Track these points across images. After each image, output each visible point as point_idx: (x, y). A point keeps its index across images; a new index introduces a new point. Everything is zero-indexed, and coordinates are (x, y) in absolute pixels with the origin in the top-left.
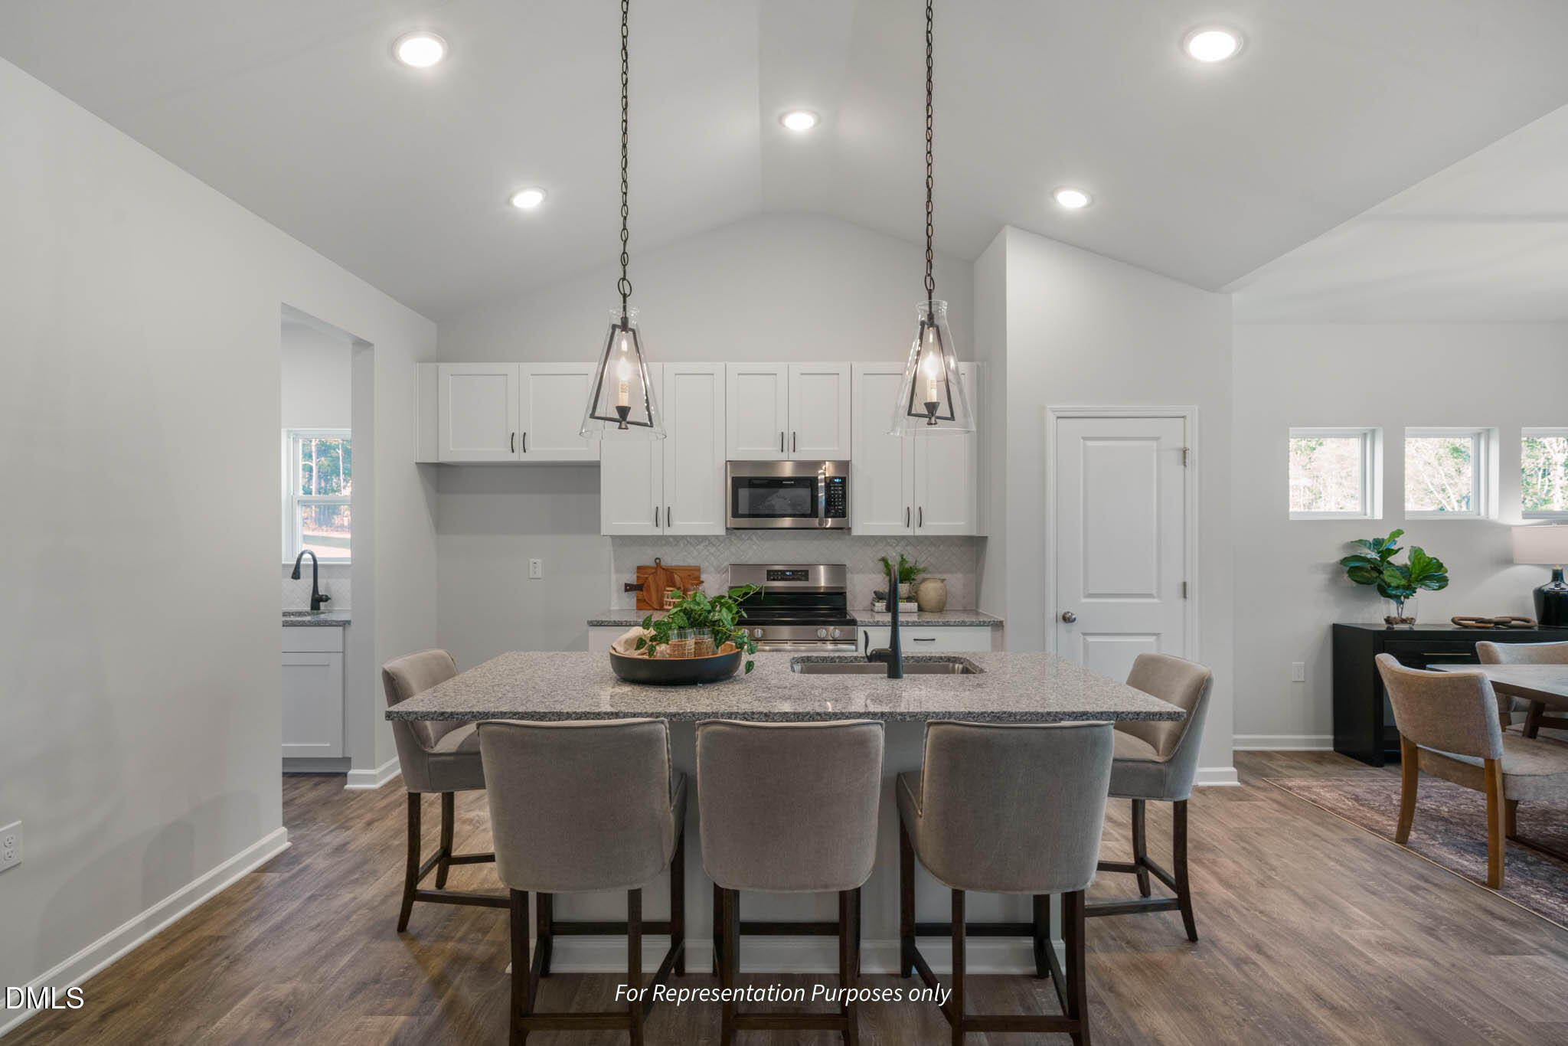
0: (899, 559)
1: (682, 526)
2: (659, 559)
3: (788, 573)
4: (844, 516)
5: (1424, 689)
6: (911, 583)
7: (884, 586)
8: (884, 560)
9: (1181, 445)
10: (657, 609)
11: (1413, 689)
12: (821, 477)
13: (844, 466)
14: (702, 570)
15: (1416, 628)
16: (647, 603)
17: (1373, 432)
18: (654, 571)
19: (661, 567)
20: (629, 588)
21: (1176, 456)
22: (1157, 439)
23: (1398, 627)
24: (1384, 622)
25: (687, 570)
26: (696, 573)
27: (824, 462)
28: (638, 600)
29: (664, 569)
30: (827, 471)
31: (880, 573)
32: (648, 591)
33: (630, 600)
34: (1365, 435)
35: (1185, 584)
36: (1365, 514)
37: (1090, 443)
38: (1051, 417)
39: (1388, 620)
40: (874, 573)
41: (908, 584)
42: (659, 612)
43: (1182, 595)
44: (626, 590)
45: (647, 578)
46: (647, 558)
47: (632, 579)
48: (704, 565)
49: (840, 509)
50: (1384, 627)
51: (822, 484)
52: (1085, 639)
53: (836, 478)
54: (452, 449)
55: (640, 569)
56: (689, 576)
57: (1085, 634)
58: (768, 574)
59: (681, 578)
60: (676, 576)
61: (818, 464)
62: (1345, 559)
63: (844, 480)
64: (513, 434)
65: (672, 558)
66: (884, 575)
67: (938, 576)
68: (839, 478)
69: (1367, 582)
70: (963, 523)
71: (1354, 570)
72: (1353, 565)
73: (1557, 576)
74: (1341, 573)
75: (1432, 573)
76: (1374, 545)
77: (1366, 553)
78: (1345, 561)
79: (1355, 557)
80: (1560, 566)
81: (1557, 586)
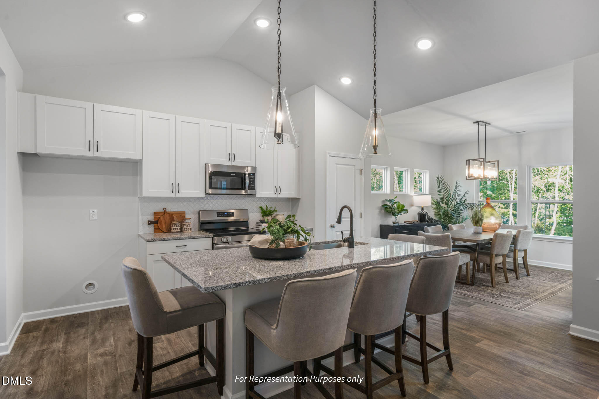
0: (265, 207)
1: (185, 193)
2: (165, 208)
3: (225, 214)
4: (254, 189)
5: (435, 239)
6: (272, 216)
7: (261, 218)
8: (261, 207)
9: (360, 168)
10: (165, 232)
11: (432, 240)
12: (247, 173)
13: (254, 169)
14: (186, 213)
15: (399, 225)
16: (161, 230)
17: (387, 168)
18: (163, 214)
19: (166, 212)
20: (150, 223)
21: (359, 172)
22: (354, 166)
23: (396, 224)
24: (392, 223)
25: (180, 213)
26: (183, 215)
27: (247, 167)
28: (155, 228)
29: (168, 213)
30: (249, 170)
31: (259, 212)
32: (161, 224)
33: (151, 228)
34: (385, 169)
35: (361, 213)
36: (385, 192)
37: (338, 166)
38: (328, 156)
39: (394, 223)
40: (257, 213)
41: (271, 217)
42: (166, 233)
43: (360, 217)
44: (149, 224)
45: (159, 218)
46: (159, 208)
47: (152, 218)
48: (187, 211)
49: (253, 186)
50: (392, 225)
51: (247, 176)
52: (336, 233)
53: (251, 173)
54: (46, 146)
55: (155, 213)
56: (180, 216)
57: (336, 231)
58: (217, 214)
59: (176, 217)
60: (174, 216)
61: (244, 167)
62: (383, 205)
63: (254, 174)
64: (90, 141)
65: (172, 208)
66: (261, 213)
67: (282, 213)
68: (253, 174)
69: (389, 212)
70: (293, 193)
71: (386, 208)
72: (385, 207)
73: (422, 209)
74: (382, 209)
75: (404, 209)
76: (390, 201)
77: (388, 203)
78: (383, 206)
79: (385, 204)
80: (423, 206)
81: (422, 212)
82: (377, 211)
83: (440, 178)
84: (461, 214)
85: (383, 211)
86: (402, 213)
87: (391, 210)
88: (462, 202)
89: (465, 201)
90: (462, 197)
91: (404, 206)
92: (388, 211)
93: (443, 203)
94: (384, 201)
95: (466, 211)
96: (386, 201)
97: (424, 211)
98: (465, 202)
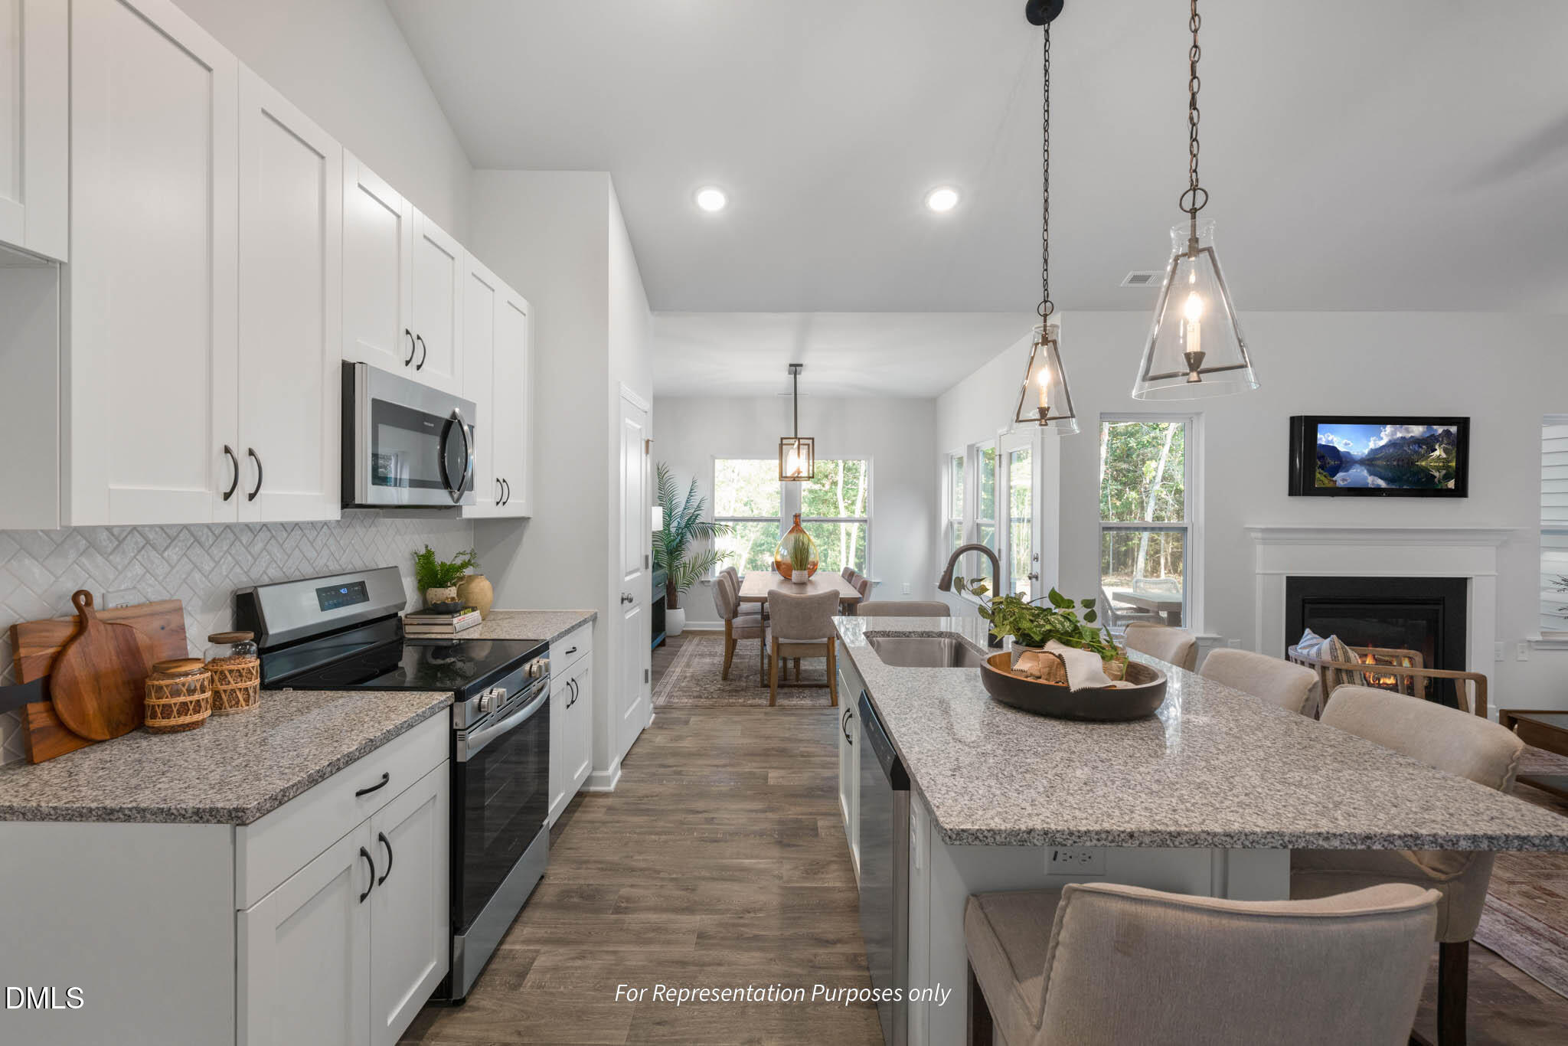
3: (343, 592)
16: (71, 733)
18: (73, 629)
19: (93, 618)
21: (644, 446)
25: (157, 614)
26: (176, 619)
35: (647, 557)
56: (163, 628)
58: (318, 597)
70: (523, 501)
88: (691, 523)
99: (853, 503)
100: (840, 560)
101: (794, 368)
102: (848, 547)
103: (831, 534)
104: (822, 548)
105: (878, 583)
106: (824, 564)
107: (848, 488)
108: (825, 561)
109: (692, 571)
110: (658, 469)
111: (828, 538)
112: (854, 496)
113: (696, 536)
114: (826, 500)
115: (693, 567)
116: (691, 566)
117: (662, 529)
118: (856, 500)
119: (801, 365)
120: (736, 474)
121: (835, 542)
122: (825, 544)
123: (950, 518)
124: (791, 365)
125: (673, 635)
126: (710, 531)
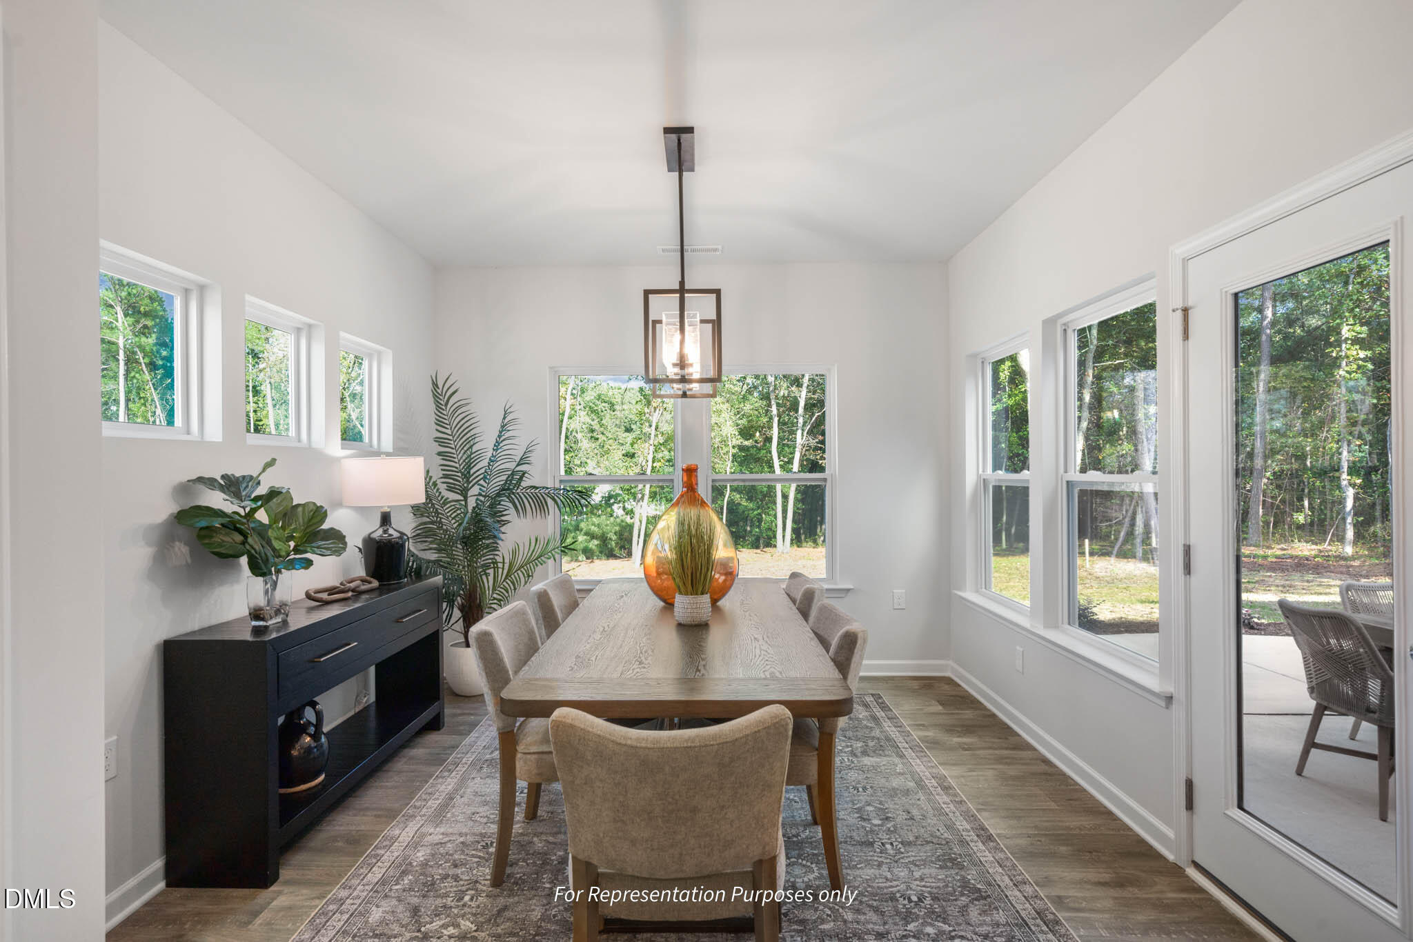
36: (190, 431)
62: (181, 512)
71: (206, 533)
72: (203, 524)
73: (386, 519)
74: (173, 541)
75: (323, 527)
76: (232, 485)
77: (217, 500)
78: (183, 517)
79: (199, 507)
80: (389, 507)
81: (385, 532)
82: (141, 554)
83: (441, 387)
84: (503, 529)
85: (181, 550)
86: (308, 556)
87: (239, 538)
88: (511, 486)
89: (521, 479)
90: (518, 465)
91: (319, 514)
92: (222, 550)
93: (450, 489)
94: (185, 489)
95: (522, 515)
96: (201, 487)
97: (391, 531)
98: (524, 484)
99: (790, 462)
100: (776, 526)
101: (674, 137)
102: (785, 511)
103: (765, 496)
104: (756, 512)
105: (848, 590)
106: (757, 530)
107: (784, 444)
108: (759, 527)
109: (506, 578)
110: (435, 385)
111: (761, 500)
112: (791, 453)
113: (524, 509)
114: (759, 458)
115: (508, 572)
116: (507, 566)
117: (424, 501)
118: (793, 458)
119: (690, 130)
120: (653, 427)
121: (769, 505)
122: (758, 508)
123: (980, 472)
124: (667, 131)
125: (463, 694)
126: (550, 501)
